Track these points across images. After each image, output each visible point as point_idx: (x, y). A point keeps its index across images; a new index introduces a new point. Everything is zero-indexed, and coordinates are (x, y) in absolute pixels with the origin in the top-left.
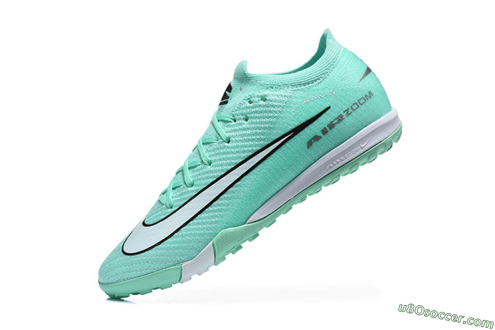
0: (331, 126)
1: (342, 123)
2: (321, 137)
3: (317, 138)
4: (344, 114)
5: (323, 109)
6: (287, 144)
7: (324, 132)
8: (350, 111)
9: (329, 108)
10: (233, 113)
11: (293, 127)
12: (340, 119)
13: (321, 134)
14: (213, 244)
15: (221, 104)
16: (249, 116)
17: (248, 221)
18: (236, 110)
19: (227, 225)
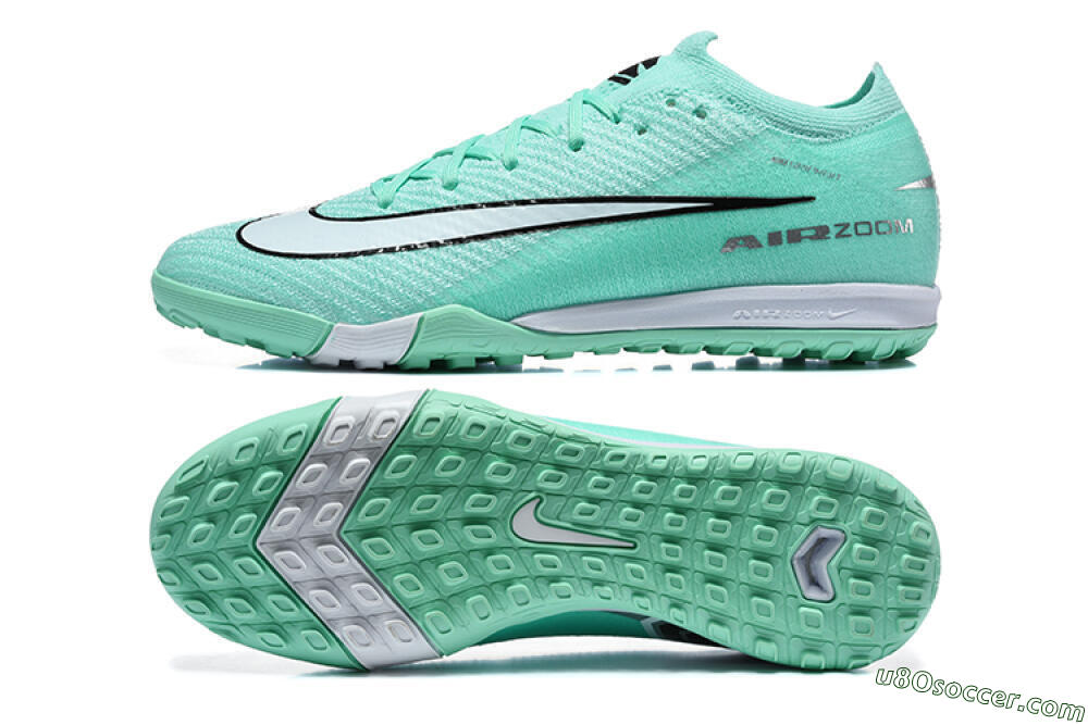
0: (795, 236)
1: (819, 244)
2: (760, 246)
3: (750, 242)
4: (834, 231)
5: (798, 194)
6: (686, 218)
7: (774, 239)
8: (850, 230)
9: (810, 199)
10: (624, 105)
11: (719, 194)
12: (821, 233)
13: (763, 238)
14: (421, 319)
15: (614, 79)
16: (652, 126)
17: (518, 320)
18: (634, 104)
19: (471, 299)
